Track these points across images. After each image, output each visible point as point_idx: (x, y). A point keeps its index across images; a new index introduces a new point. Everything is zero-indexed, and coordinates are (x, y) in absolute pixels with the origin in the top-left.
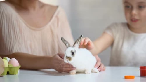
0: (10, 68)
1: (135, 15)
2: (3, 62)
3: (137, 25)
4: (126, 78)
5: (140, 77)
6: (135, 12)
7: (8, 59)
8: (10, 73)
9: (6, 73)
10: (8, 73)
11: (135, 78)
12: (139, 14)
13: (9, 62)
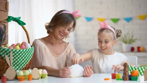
0: (43, 75)
1: (103, 46)
2: (39, 71)
3: (106, 51)
4: (105, 79)
5: (111, 79)
6: (103, 45)
7: (42, 70)
8: (43, 77)
9: (41, 77)
10: (42, 78)
11: (110, 80)
12: (106, 46)
13: (42, 72)
